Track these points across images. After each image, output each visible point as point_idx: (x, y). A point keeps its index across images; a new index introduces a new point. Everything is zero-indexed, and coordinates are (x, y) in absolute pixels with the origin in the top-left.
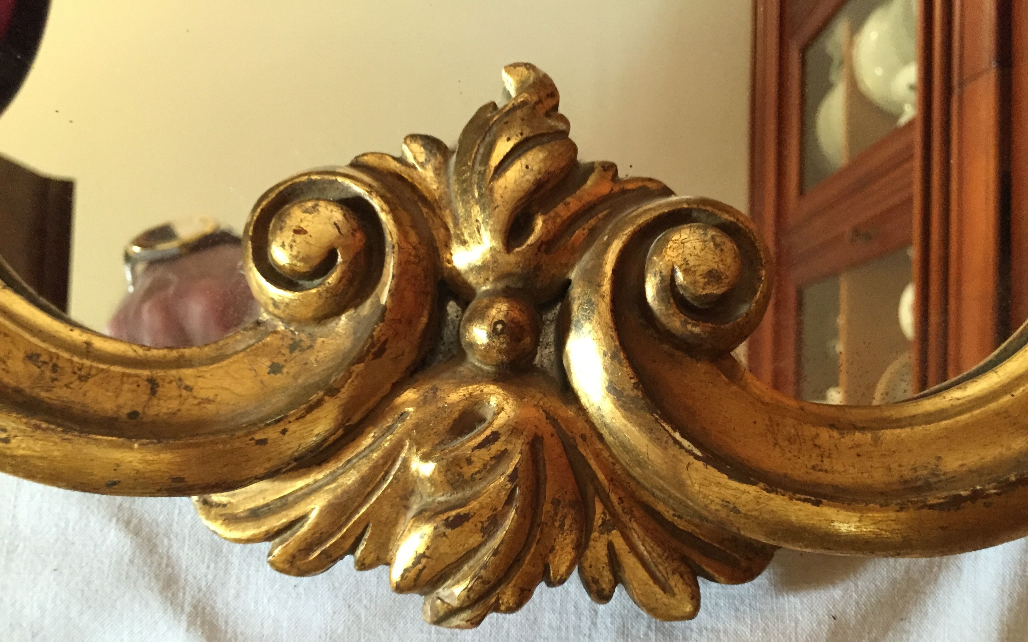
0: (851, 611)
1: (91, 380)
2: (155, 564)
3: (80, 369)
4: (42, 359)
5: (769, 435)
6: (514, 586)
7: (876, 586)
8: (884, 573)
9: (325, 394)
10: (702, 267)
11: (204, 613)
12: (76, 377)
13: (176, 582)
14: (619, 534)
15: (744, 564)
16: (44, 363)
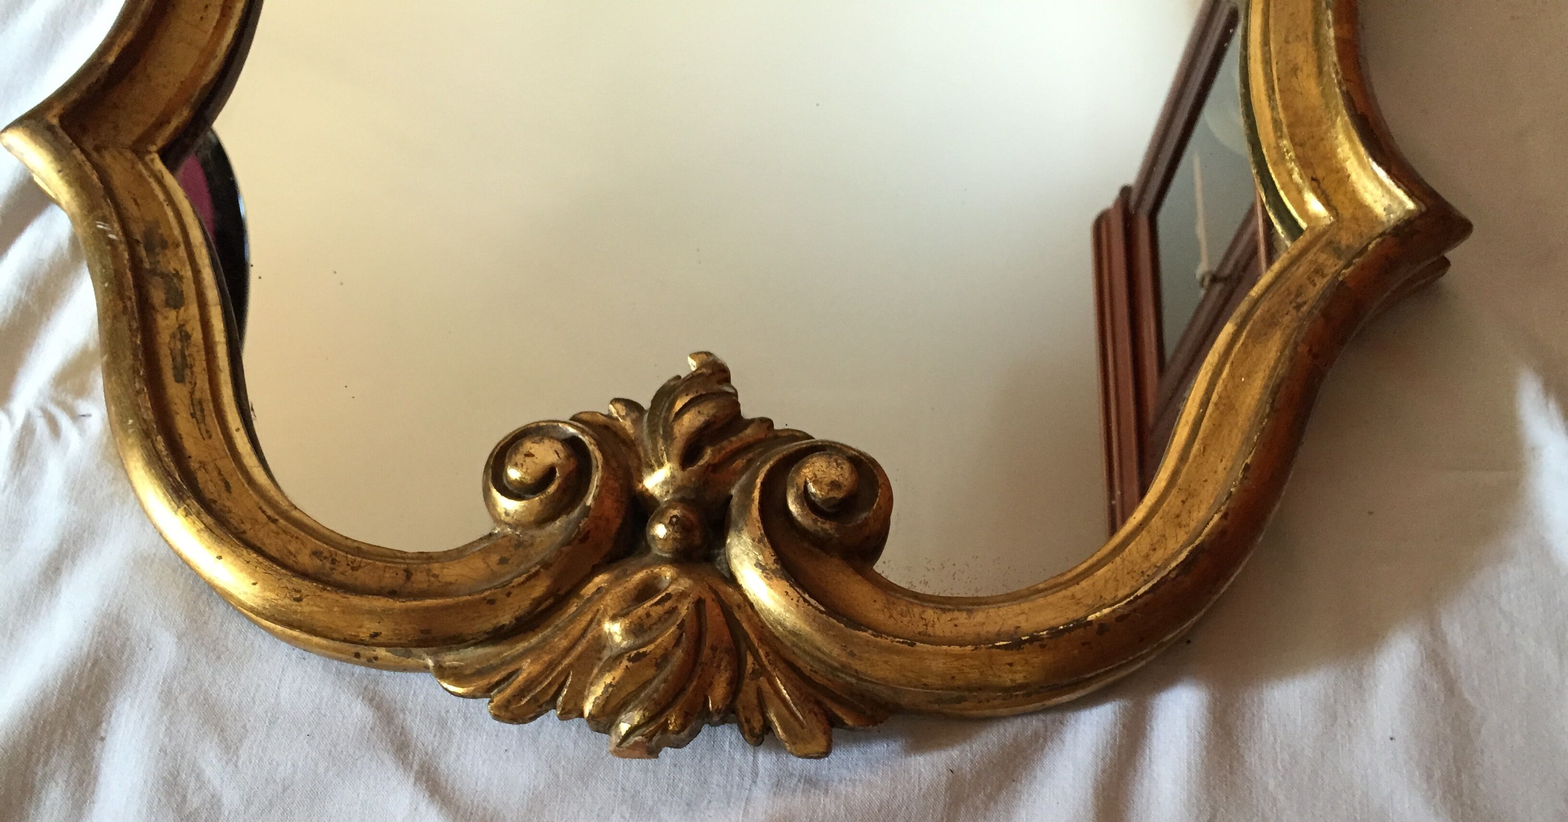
0: (967, 767)
1: (360, 570)
2: (392, 732)
3: (352, 563)
4: (324, 555)
5: (886, 610)
6: (680, 709)
7: (988, 749)
8: (995, 740)
9: (542, 567)
10: (826, 479)
11: (428, 771)
12: (349, 567)
13: (408, 746)
14: (766, 680)
15: (869, 713)
16: (325, 558)
